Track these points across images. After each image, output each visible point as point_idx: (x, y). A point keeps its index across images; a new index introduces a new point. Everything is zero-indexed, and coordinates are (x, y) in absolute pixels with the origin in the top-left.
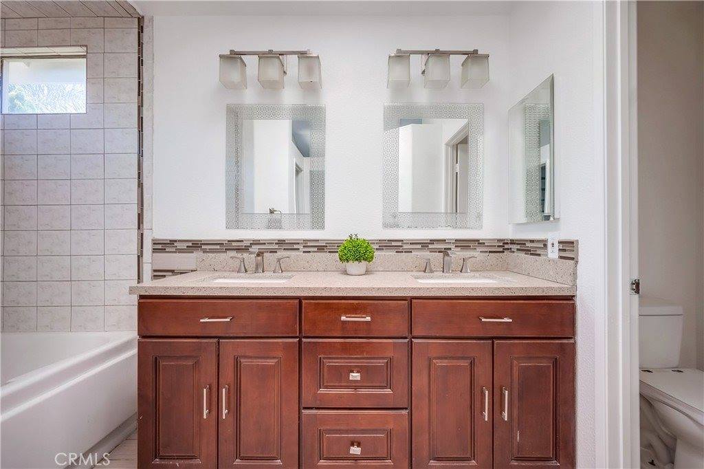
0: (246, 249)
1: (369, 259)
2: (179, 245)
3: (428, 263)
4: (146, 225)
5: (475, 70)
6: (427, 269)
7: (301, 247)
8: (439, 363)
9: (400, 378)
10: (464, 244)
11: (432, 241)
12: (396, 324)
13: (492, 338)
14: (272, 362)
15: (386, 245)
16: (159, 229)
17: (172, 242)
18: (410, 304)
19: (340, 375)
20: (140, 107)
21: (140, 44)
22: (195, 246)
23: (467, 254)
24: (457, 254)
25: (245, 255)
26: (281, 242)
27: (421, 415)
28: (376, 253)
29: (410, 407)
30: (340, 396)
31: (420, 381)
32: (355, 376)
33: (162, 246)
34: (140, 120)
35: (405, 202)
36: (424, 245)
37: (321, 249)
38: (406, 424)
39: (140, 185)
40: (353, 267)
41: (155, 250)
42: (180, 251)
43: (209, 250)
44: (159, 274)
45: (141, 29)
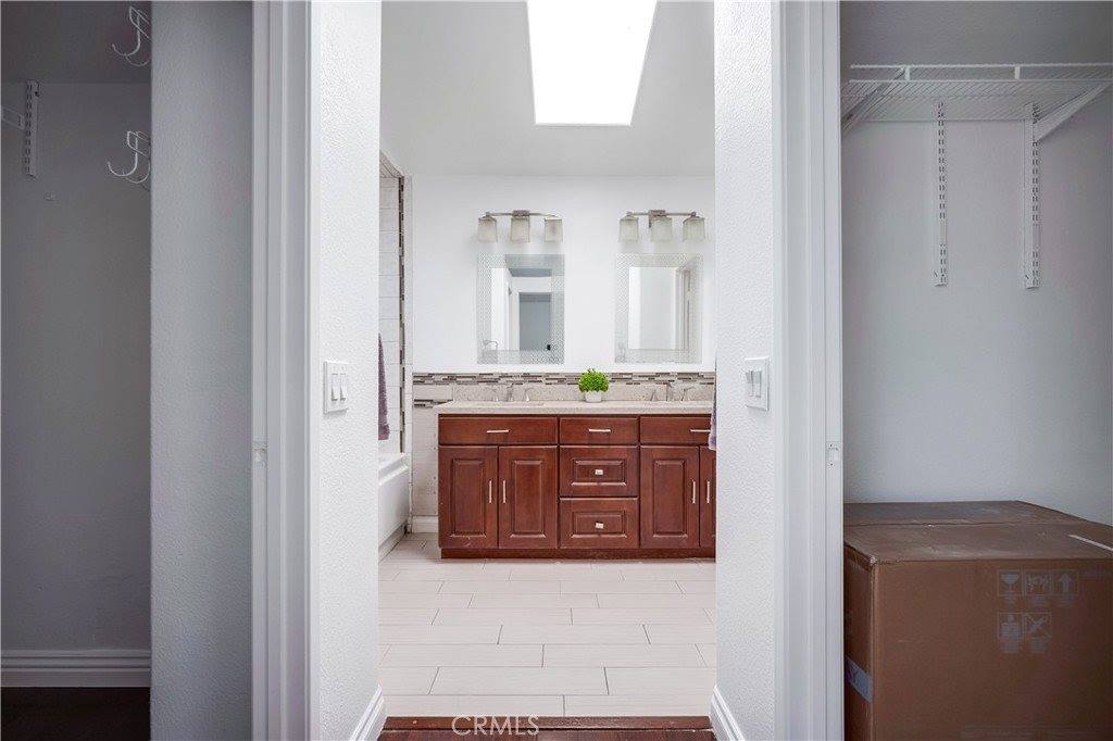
0: (495, 381)
1: (605, 389)
2: (436, 378)
3: (654, 392)
4: (407, 360)
5: (693, 230)
6: (653, 397)
7: (543, 379)
8: (660, 463)
9: (631, 474)
10: (686, 377)
11: (658, 375)
12: (628, 434)
13: (698, 445)
14: (538, 463)
15: (617, 378)
16: (419, 363)
17: (430, 375)
18: (638, 420)
19: (587, 473)
20: (401, 257)
21: (401, 201)
22: (451, 378)
23: (687, 385)
24: (679, 385)
25: (495, 387)
26: (526, 375)
27: (647, 502)
28: (610, 385)
29: (639, 496)
30: (589, 487)
31: (646, 477)
32: (599, 472)
33: (421, 379)
34: (402, 268)
35: (634, 342)
36: (651, 378)
37: (561, 381)
38: (636, 508)
39: (402, 325)
40: (592, 395)
41: (415, 383)
42: (437, 383)
43: (463, 383)
44: (419, 404)
45: (401, 188)
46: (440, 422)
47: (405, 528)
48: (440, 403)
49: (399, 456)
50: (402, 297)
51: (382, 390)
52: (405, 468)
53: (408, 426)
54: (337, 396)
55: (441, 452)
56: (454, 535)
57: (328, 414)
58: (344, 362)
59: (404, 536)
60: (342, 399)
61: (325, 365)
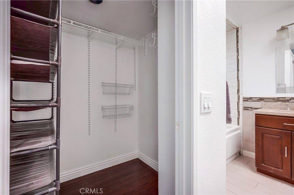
2: (254, 99)
4: (240, 92)
16: (246, 93)
17: (251, 98)
20: (238, 56)
21: (237, 36)
22: (261, 99)
25: (287, 103)
33: (246, 100)
39: (238, 80)
41: (244, 101)
42: (255, 101)
43: (268, 101)
44: (246, 108)
45: (237, 31)
46: (256, 117)
47: (240, 153)
48: (256, 109)
49: (237, 126)
50: (238, 70)
51: (228, 104)
52: (239, 131)
53: (241, 117)
54: (206, 106)
55: (256, 129)
56: (264, 165)
57: (201, 114)
58: (210, 93)
59: (239, 155)
60: (209, 108)
61: (201, 94)
